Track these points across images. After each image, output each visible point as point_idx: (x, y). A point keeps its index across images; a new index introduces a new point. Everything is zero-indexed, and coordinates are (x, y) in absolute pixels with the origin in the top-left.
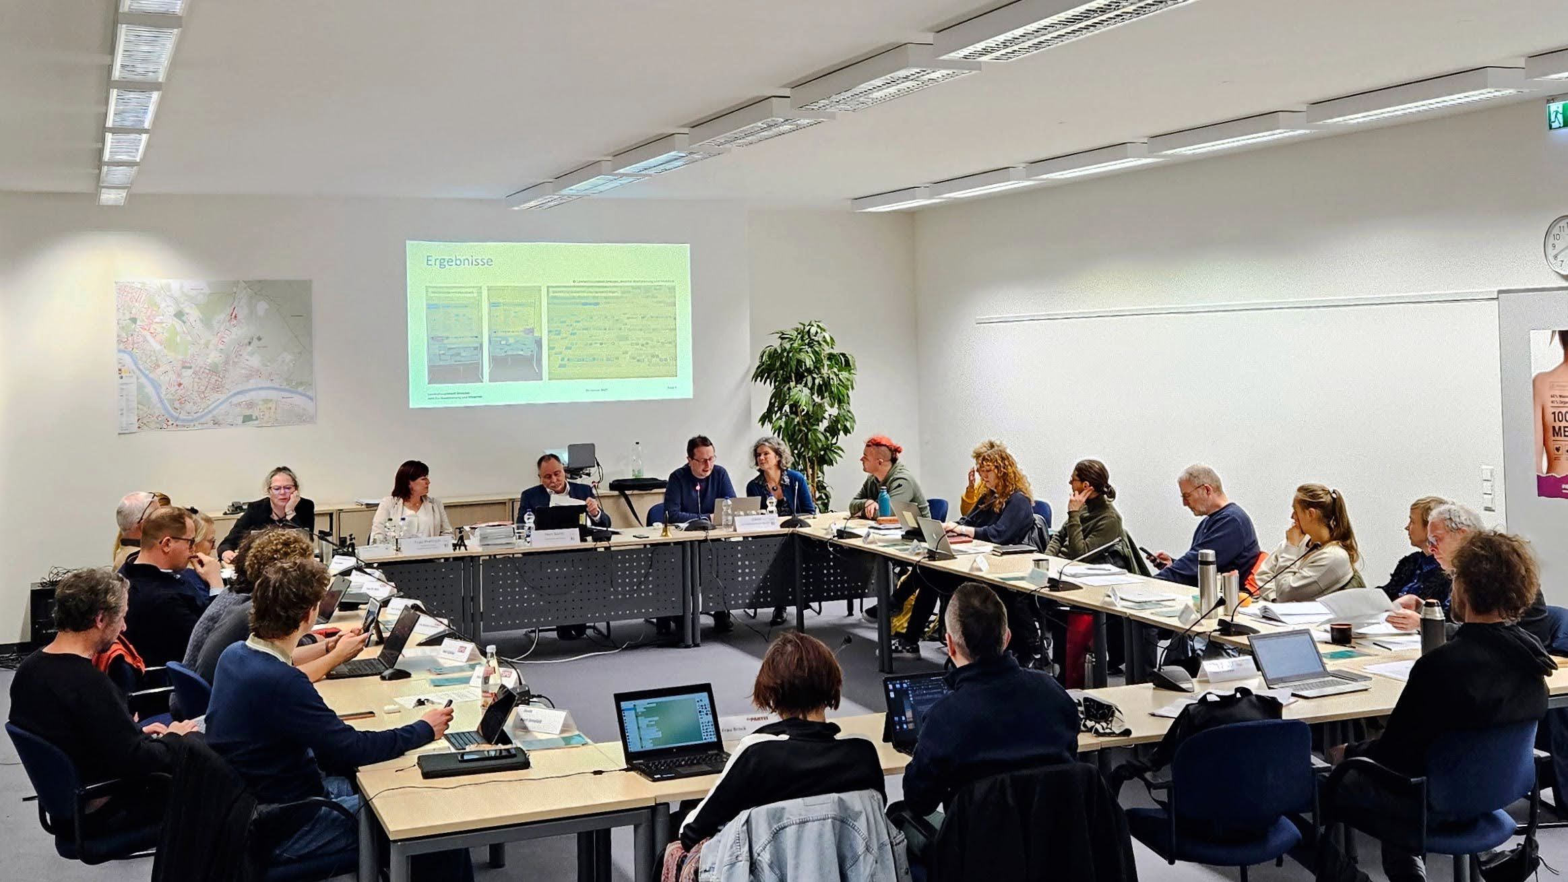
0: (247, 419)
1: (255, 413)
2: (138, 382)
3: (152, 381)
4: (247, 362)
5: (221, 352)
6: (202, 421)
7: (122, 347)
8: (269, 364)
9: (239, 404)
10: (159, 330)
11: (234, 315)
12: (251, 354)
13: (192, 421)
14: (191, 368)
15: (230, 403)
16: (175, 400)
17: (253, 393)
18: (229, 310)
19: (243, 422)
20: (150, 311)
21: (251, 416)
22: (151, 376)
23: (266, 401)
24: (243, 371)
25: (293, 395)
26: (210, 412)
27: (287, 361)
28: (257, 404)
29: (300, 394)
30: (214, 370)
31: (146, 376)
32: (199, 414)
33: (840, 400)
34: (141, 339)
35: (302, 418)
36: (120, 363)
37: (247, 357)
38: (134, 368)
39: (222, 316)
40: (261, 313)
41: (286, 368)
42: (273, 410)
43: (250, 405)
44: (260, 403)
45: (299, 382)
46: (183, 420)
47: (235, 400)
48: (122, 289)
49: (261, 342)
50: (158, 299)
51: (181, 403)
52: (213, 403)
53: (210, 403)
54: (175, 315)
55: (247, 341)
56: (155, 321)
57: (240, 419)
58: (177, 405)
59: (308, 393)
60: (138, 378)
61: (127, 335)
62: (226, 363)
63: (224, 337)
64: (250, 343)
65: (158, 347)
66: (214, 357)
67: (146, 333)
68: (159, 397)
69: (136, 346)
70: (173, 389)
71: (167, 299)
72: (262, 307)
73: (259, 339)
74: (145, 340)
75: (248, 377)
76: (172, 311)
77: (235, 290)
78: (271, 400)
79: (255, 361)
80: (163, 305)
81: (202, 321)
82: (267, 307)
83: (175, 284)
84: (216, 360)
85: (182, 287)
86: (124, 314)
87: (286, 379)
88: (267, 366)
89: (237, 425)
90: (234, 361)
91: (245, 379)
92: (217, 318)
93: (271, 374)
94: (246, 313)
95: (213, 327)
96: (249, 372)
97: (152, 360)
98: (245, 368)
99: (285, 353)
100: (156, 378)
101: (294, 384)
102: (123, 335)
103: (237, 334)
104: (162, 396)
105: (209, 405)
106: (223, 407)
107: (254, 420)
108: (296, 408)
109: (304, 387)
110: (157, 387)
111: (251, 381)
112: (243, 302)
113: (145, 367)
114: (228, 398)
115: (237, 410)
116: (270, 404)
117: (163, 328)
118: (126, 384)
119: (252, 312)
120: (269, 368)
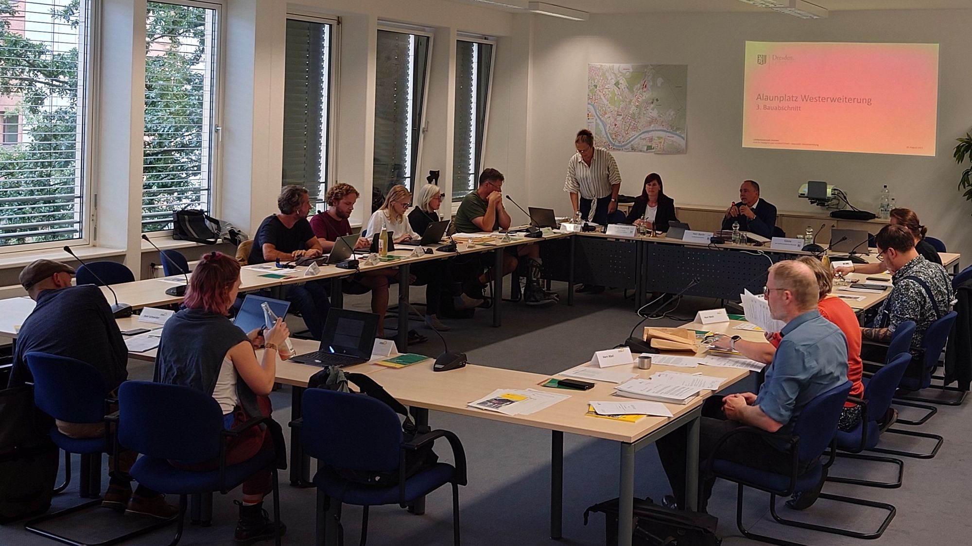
0: (649, 148)
1: (654, 145)
2: (596, 122)
3: (602, 121)
4: (650, 114)
5: (637, 107)
7: (590, 101)
8: (662, 116)
9: (645, 139)
10: (607, 93)
11: (644, 86)
12: (653, 109)
13: (621, 146)
14: (621, 115)
15: (640, 138)
16: (613, 134)
17: (652, 132)
18: (642, 83)
19: (647, 150)
20: (603, 81)
21: (651, 146)
22: (602, 119)
23: (659, 138)
24: (648, 119)
25: (673, 136)
26: (630, 142)
27: (672, 115)
28: (654, 140)
29: (677, 135)
30: (633, 116)
31: (600, 119)
32: (626, 143)
34: (599, 98)
35: (677, 151)
36: (588, 111)
37: (651, 111)
38: (595, 114)
39: (639, 85)
40: (659, 85)
41: (671, 119)
42: (662, 143)
43: (651, 140)
44: (656, 139)
45: (676, 126)
46: (617, 146)
47: (643, 136)
48: (591, 69)
49: (659, 102)
50: (607, 74)
51: (616, 136)
52: (632, 137)
53: (630, 137)
54: (615, 84)
55: (651, 101)
56: (606, 87)
57: (646, 147)
58: (614, 137)
59: (683, 135)
60: (596, 120)
61: (592, 94)
62: (639, 113)
63: (639, 98)
64: (652, 103)
65: (606, 102)
66: (633, 109)
67: (600, 93)
68: (606, 131)
69: (596, 101)
70: (612, 128)
71: (612, 75)
72: (660, 81)
73: (657, 100)
74: (601, 98)
75: (650, 123)
76: (613, 82)
77: (646, 70)
78: (662, 138)
79: (655, 114)
80: (610, 78)
81: (627, 87)
82: (663, 81)
83: (616, 66)
84: (634, 111)
85: (619, 68)
86: (591, 83)
87: (671, 126)
88: (660, 117)
89: (644, 152)
90: (644, 113)
91: (649, 124)
92: (636, 87)
93: (662, 122)
94: (651, 84)
95: (633, 92)
96: (651, 120)
97: (603, 110)
98: (649, 117)
99: (671, 110)
100: (605, 121)
101: (675, 129)
102: (591, 94)
103: (645, 97)
104: (607, 131)
105: (630, 138)
106: (637, 139)
107: (652, 149)
108: (675, 144)
109: (680, 131)
110: (605, 125)
111: (652, 125)
112: (650, 77)
113: (600, 114)
114: (640, 135)
115: (644, 142)
116: (661, 140)
117: (609, 91)
118: (591, 123)
119: (655, 84)
120: (662, 118)
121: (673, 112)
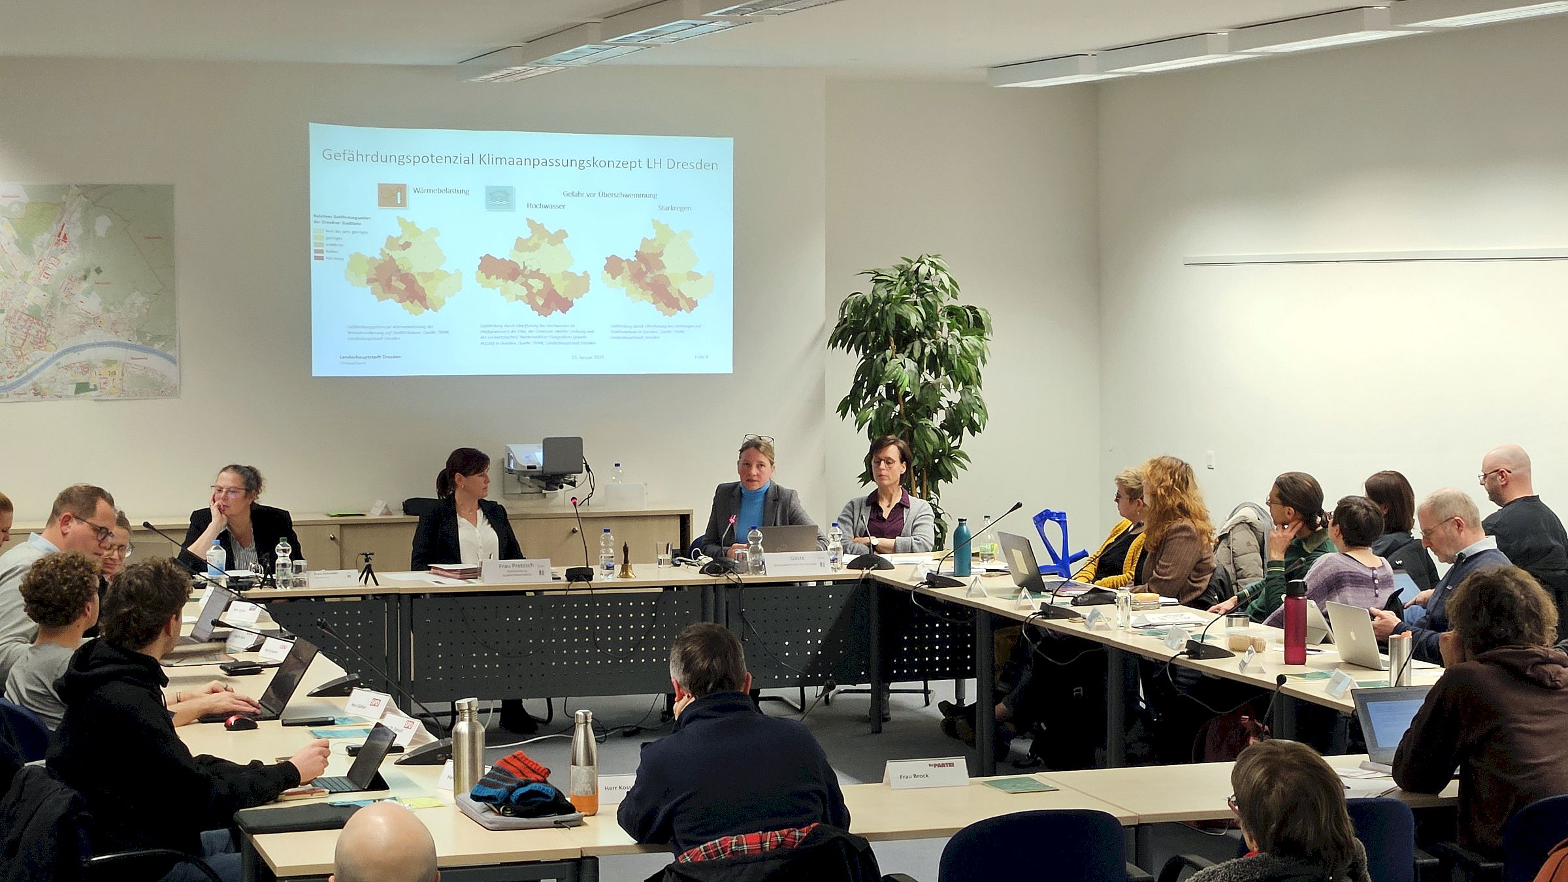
0: (82, 388)
1: (94, 381)
4: (81, 305)
5: (43, 290)
8: (112, 308)
9: (70, 366)
11: (62, 235)
12: (87, 293)
13: (5, 389)
14: (3, 312)
15: (58, 364)
17: (89, 350)
18: (56, 228)
19: (76, 393)
21: (87, 384)
23: (109, 363)
24: (77, 318)
25: (147, 355)
26: (30, 376)
27: (138, 304)
28: (96, 367)
29: (153, 352)
30: (34, 315)
32: (14, 380)
35: (160, 389)
37: (82, 298)
39: (47, 236)
40: (101, 232)
41: (137, 314)
42: (118, 376)
43: (86, 367)
44: (101, 364)
45: (156, 334)
47: (63, 360)
49: (103, 275)
52: (35, 363)
53: (29, 363)
55: (83, 273)
57: (75, 386)
59: (168, 353)
62: (52, 305)
63: (48, 268)
64: (85, 277)
66: (34, 296)
72: (103, 224)
73: (98, 271)
75: (82, 328)
77: (63, 199)
78: (115, 362)
79: (93, 304)
81: (17, 243)
82: (110, 224)
84: (38, 301)
87: (137, 332)
88: (109, 311)
89: (68, 396)
90: (63, 304)
91: (79, 329)
92: (40, 240)
93: (114, 324)
94: (80, 231)
95: (33, 252)
96: (84, 320)
98: (78, 314)
99: (136, 294)
101: (148, 338)
103: (67, 264)
105: (29, 367)
106: (48, 370)
107: (91, 390)
108: (151, 374)
109: (163, 343)
111: (87, 333)
112: (77, 215)
114: (55, 358)
115: (68, 375)
116: (114, 368)
119: (89, 231)
120: (112, 315)
121: (143, 299)
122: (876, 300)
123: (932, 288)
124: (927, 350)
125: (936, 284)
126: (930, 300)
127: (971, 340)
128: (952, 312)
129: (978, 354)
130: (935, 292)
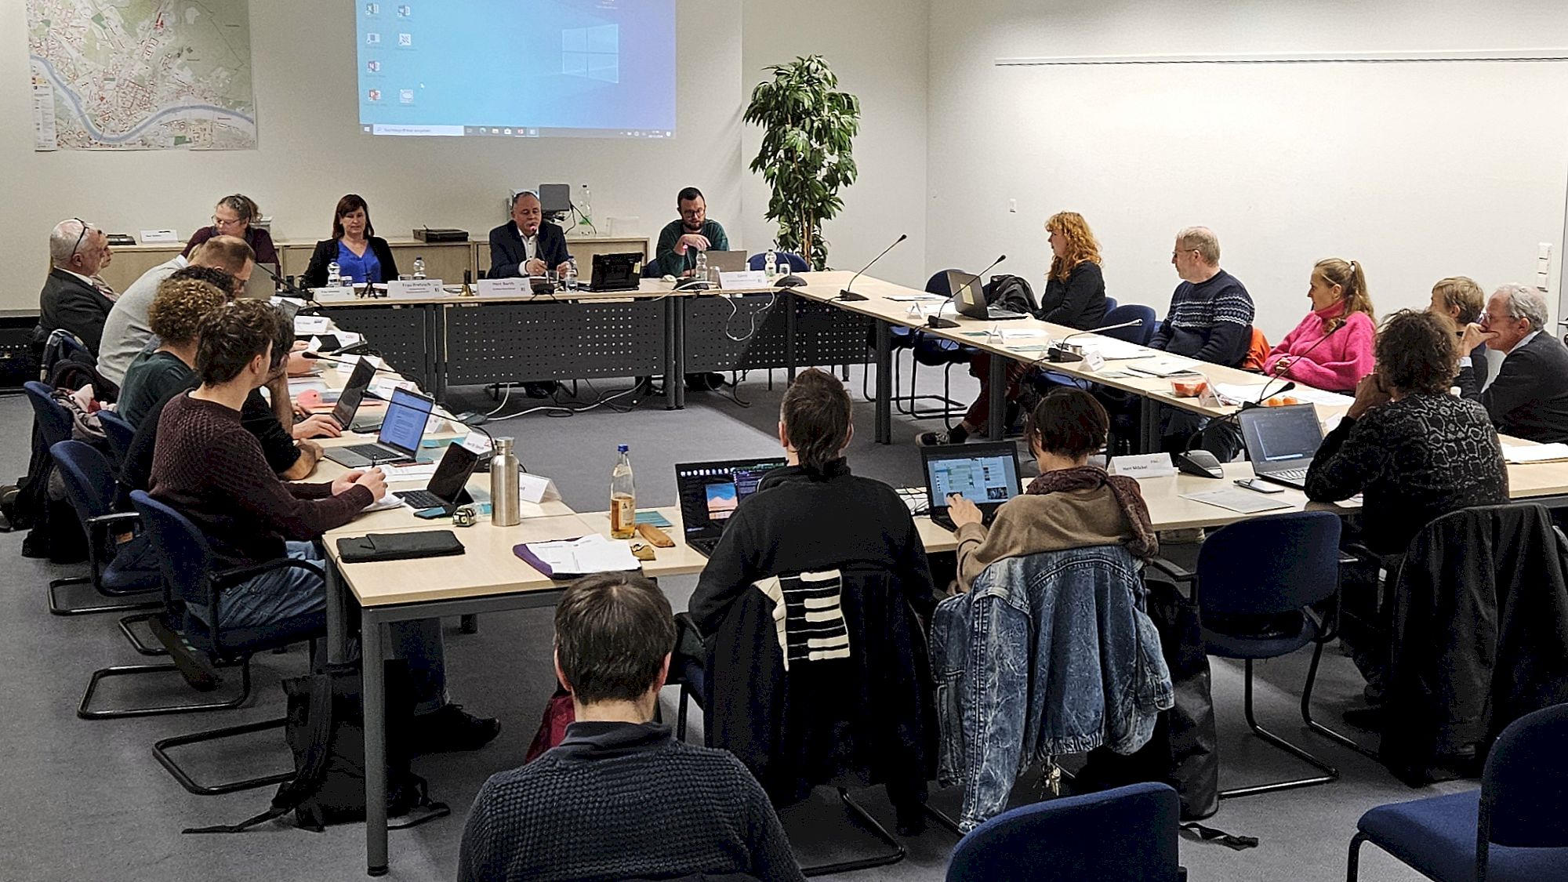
0: (180, 141)
1: (189, 135)
2: (54, 94)
3: (70, 93)
4: (177, 77)
5: (146, 64)
6: (128, 141)
7: (34, 52)
8: (201, 79)
9: (170, 124)
10: (77, 35)
11: (159, 23)
12: (181, 67)
13: (119, 140)
14: (114, 80)
15: (160, 122)
16: (98, 116)
17: (183, 112)
18: (154, 16)
19: (175, 144)
20: (64, 13)
21: (185, 137)
22: (69, 87)
23: (200, 121)
24: (174, 86)
25: (229, 116)
26: (138, 130)
27: (222, 77)
28: (191, 125)
29: (236, 114)
30: (139, 83)
31: (64, 88)
32: (125, 133)
33: (841, 147)
34: (57, 45)
35: (243, 143)
36: (33, 71)
37: (177, 71)
38: (52, 80)
39: (147, 22)
40: (191, 21)
41: (221, 85)
42: (208, 131)
43: (183, 125)
44: (194, 123)
45: (237, 100)
46: (109, 140)
47: (165, 119)
49: (193, 54)
51: (104, 119)
52: (141, 121)
53: (137, 120)
54: (93, 19)
55: (177, 52)
56: (71, 24)
57: (174, 139)
58: (99, 121)
59: (248, 115)
60: (54, 89)
61: (40, 38)
62: (154, 75)
63: (149, 47)
64: (179, 55)
65: (75, 54)
66: (139, 69)
67: (60, 37)
68: (79, 111)
69: (51, 52)
70: (94, 104)
72: (192, 14)
73: (190, 50)
74: (61, 46)
75: (178, 94)
76: (90, 13)
78: (205, 121)
79: (186, 76)
80: (79, 6)
81: (123, 27)
82: (198, 14)
84: (141, 72)
86: (35, 15)
87: (222, 98)
88: (199, 82)
89: (169, 147)
90: (162, 75)
91: (176, 95)
92: (142, 24)
93: (203, 92)
94: (174, 19)
95: (136, 34)
96: (179, 88)
97: (69, 69)
98: (175, 83)
99: (220, 69)
100: (75, 90)
101: (231, 104)
102: (36, 39)
103: (164, 44)
104: (82, 109)
105: (136, 124)
106: (152, 125)
107: (187, 142)
108: (233, 130)
109: (243, 108)
110: (76, 100)
111: (182, 98)
112: (170, 7)
113: (62, 78)
114: (158, 116)
115: (168, 130)
116: (205, 125)
117: (81, 33)
118: (41, 95)
119: (181, 19)
120: (200, 84)
121: (226, 73)
122: (780, 88)
123: (818, 79)
124: (815, 125)
125: (821, 77)
126: (817, 88)
127: (845, 119)
128: (832, 97)
129: (852, 128)
130: (820, 82)
